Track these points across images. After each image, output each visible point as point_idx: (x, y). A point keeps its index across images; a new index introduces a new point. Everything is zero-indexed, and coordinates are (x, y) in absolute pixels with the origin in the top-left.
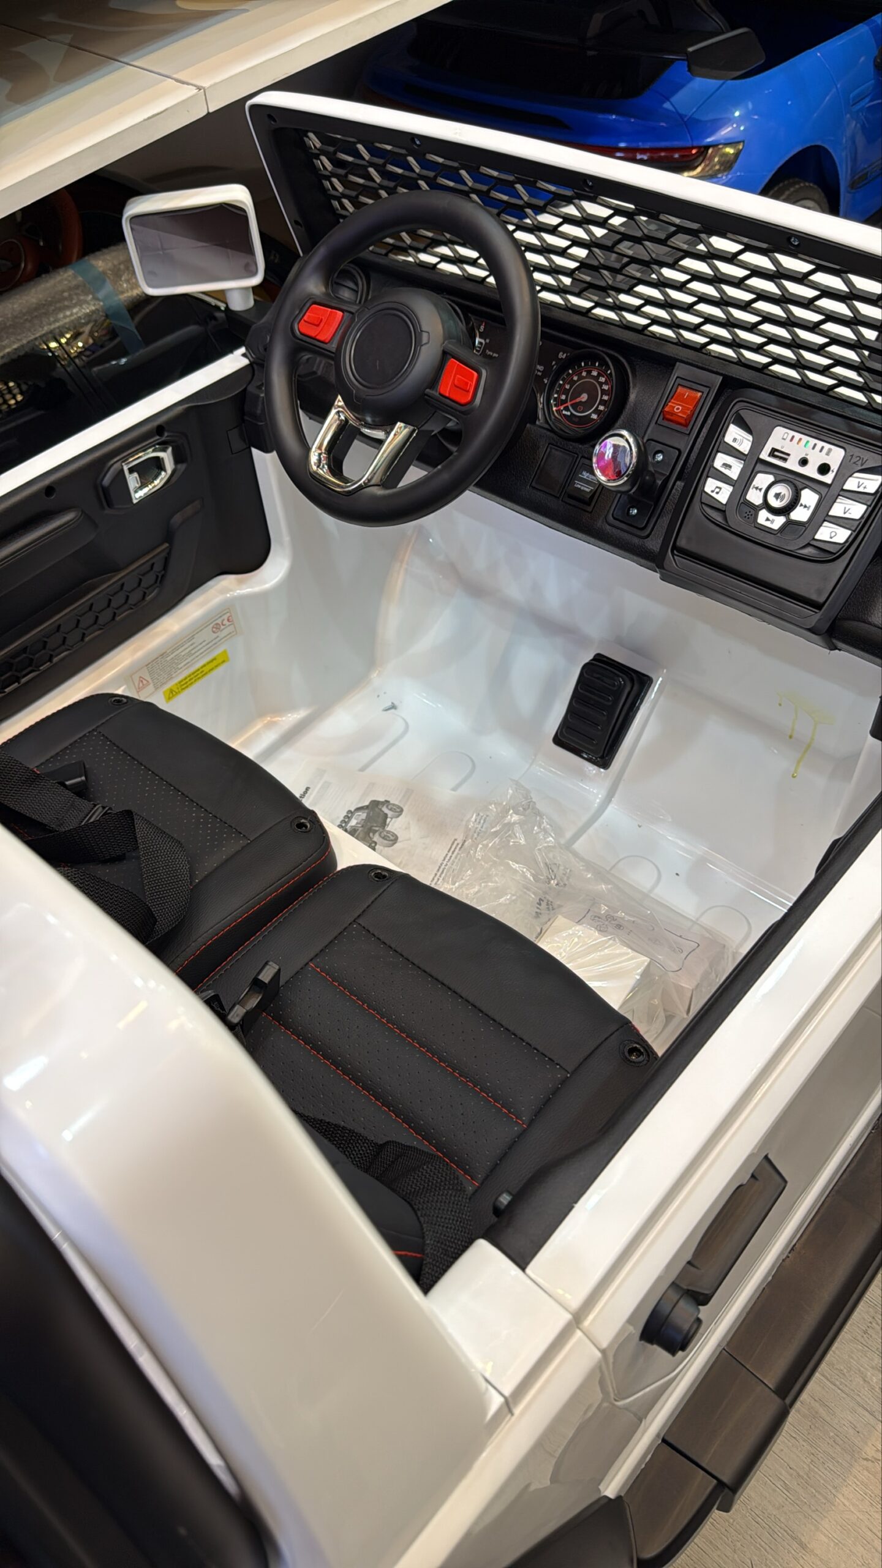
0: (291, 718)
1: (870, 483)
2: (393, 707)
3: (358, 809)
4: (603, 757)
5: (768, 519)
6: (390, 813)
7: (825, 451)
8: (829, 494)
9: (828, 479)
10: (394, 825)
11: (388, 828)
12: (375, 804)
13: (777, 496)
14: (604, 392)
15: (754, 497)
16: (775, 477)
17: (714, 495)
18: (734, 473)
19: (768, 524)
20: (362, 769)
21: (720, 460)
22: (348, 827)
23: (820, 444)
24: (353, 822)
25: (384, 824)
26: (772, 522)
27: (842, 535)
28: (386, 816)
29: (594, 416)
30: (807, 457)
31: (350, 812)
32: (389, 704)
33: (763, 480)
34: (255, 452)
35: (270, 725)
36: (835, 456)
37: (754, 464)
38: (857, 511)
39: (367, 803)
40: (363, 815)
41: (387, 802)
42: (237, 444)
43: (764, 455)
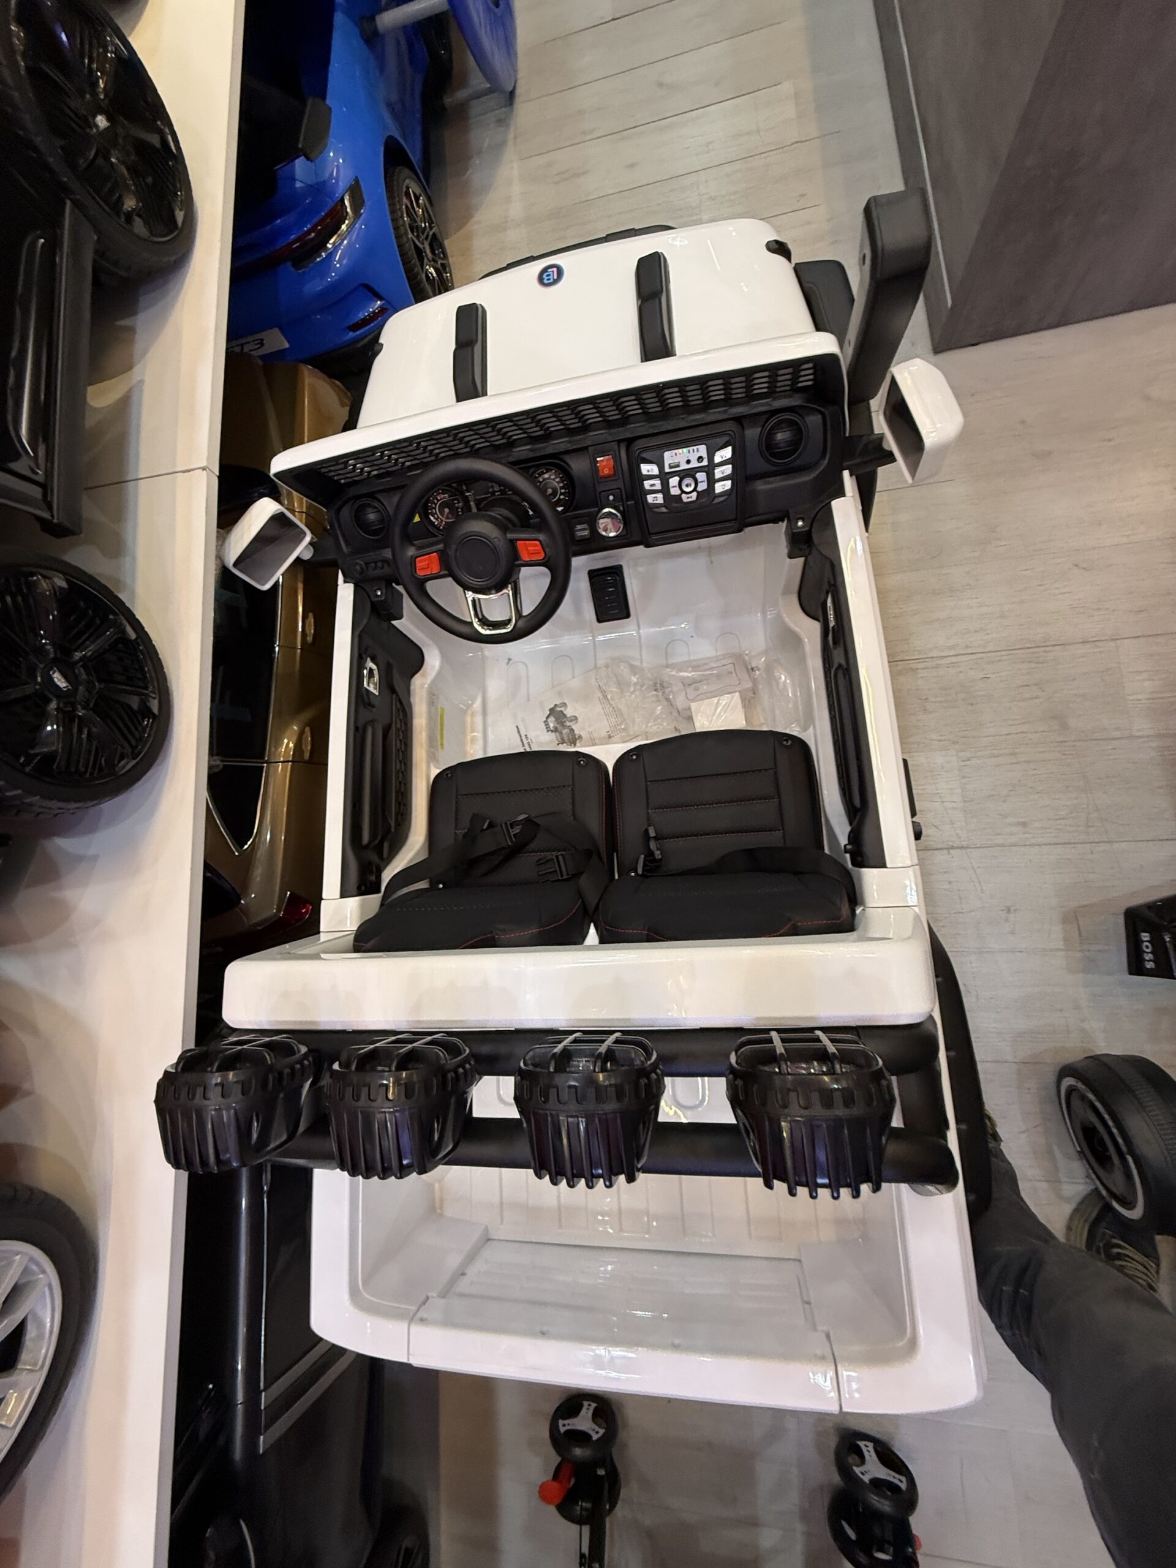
0: (478, 704)
1: (727, 453)
2: (510, 660)
3: (547, 718)
4: (624, 613)
5: (688, 498)
6: (562, 709)
7: (695, 450)
8: (709, 470)
9: (705, 463)
10: (569, 712)
11: (568, 716)
12: (552, 711)
13: (687, 486)
14: (558, 482)
15: (675, 491)
16: (679, 476)
17: (655, 502)
18: (658, 486)
19: (690, 500)
20: (528, 700)
21: (647, 484)
22: (552, 729)
23: (691, 449)
24: (551, 725)
25: (565, 716)
26: (691, 497)
27: (728, 484)
28: (561, 711)
29: (562, 497)
30: (689, 458)
31: (545, 722)
32: (507, 660)
33: (674, 481)
34: (394, 622)
35: (473, 715)
36: (702, 450)
37: (664, 477)
38: (728, 469)
39: (548, 712)
40: (552, 719)
41: (556, 705)
42: (385, 625)
43: (667, 470)
